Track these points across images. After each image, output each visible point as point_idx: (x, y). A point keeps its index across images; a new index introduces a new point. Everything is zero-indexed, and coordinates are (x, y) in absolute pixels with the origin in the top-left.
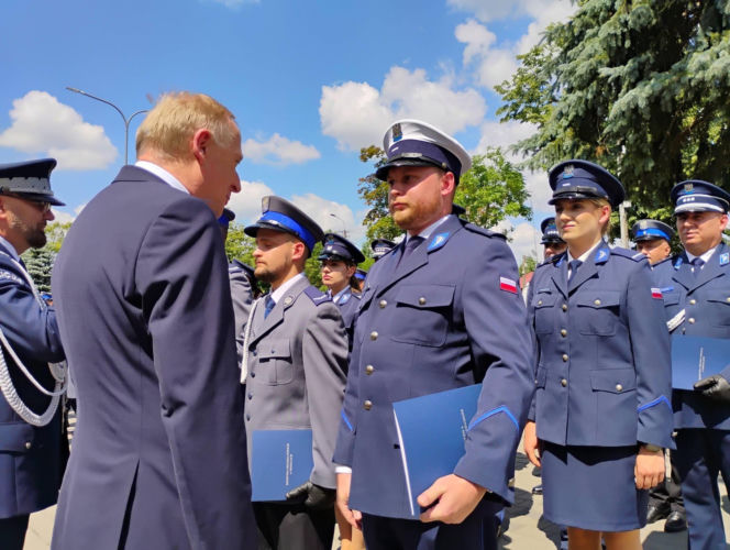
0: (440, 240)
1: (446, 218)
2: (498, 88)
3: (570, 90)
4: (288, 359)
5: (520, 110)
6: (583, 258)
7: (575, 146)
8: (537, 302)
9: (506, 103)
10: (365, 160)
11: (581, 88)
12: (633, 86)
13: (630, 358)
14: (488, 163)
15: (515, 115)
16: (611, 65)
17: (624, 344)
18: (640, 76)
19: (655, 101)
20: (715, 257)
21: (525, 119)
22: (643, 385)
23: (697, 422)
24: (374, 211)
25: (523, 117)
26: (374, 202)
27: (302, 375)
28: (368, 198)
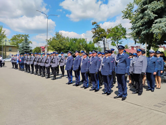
2: (122, 12)
5: (127, 16)
9: (124, 15)
10: (93, 25)
14: (119, 27)
15: (126, 18)
21: (128, 18)
24: (94, 36)
26: (95, 34)
28: (93, 33)
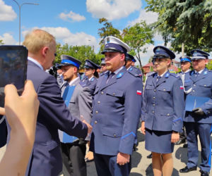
0: (120, 75)
1: (122, 68)
3: (167, 8)
4: (74, 103)
5: (153, 8)
6: (162, 76)
7: (167, 27)
8: (148, 88)
9: (148, 5)
10: (101, 23)
11: (171, 8)
12: (187, 9)
13: (172, 106)
14: (141, 26)
15: (151, 10)
16: (180, 2)
17: (171, 102)
18: (189, 6)
19: (193, 15)
20: (203, 72)
21: (154, 11)
22: (175, 114)
23: (192, 120)
25: (153, 10)
26: (103, 37)
27: (78, 108)
28: (101, 35)
